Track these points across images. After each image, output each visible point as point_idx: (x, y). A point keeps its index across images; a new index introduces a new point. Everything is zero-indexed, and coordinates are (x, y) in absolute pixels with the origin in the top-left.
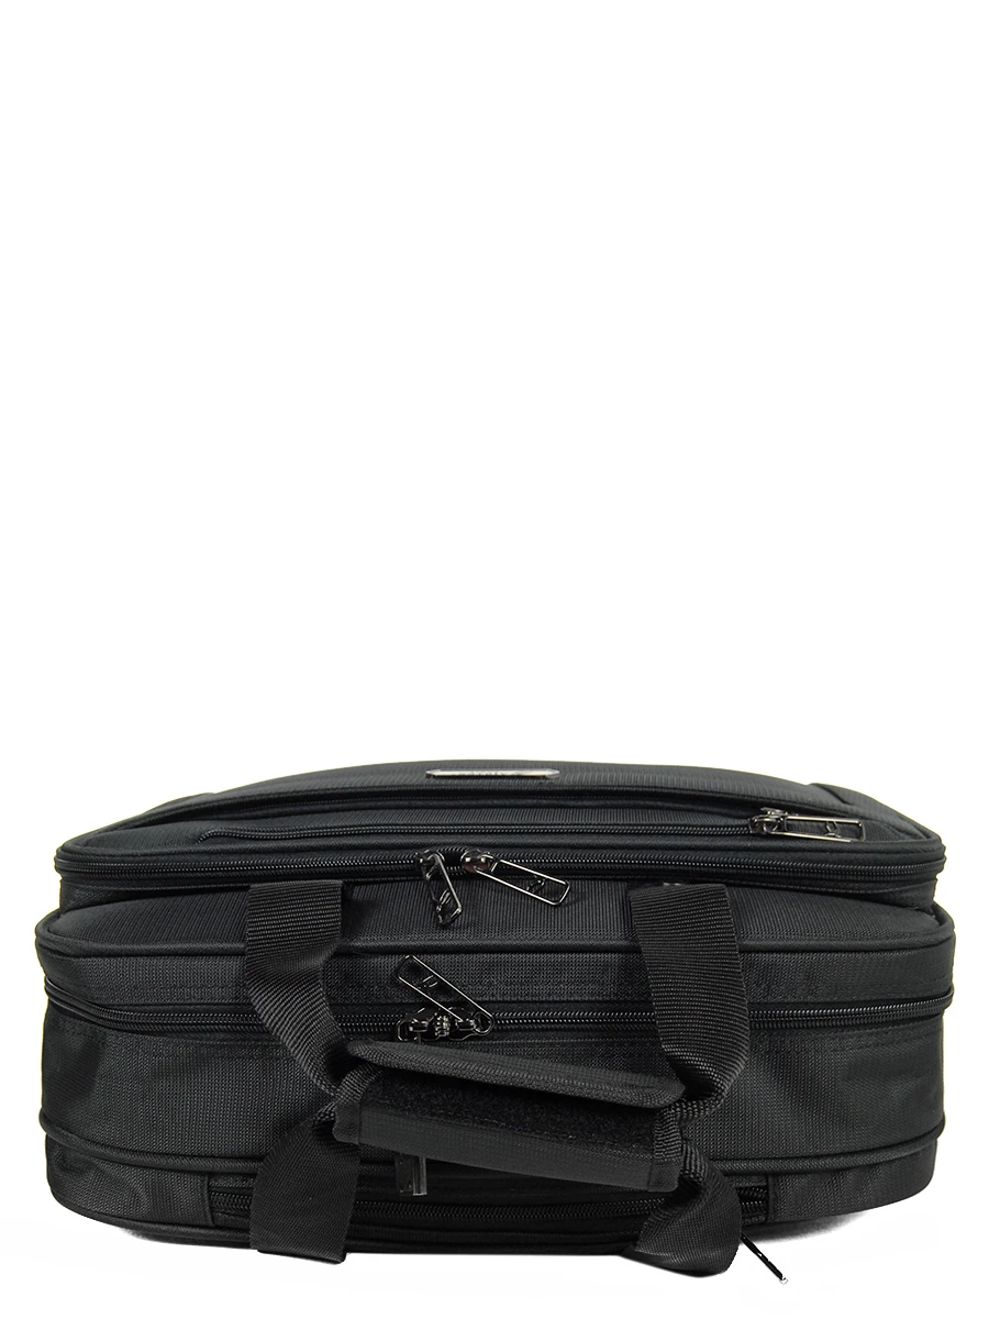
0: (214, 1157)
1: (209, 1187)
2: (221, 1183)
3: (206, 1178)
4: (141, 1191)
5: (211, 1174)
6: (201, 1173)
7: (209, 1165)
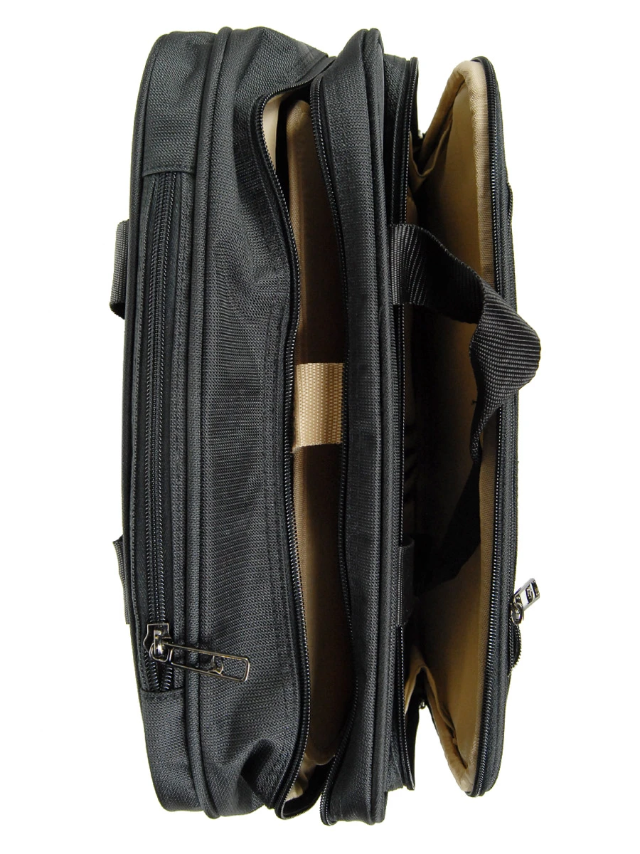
1: (181, 172)
2: (186, 185)
3: (189, 170)
5: (194, 175)
6: (194, 168)
7: (203, 175)
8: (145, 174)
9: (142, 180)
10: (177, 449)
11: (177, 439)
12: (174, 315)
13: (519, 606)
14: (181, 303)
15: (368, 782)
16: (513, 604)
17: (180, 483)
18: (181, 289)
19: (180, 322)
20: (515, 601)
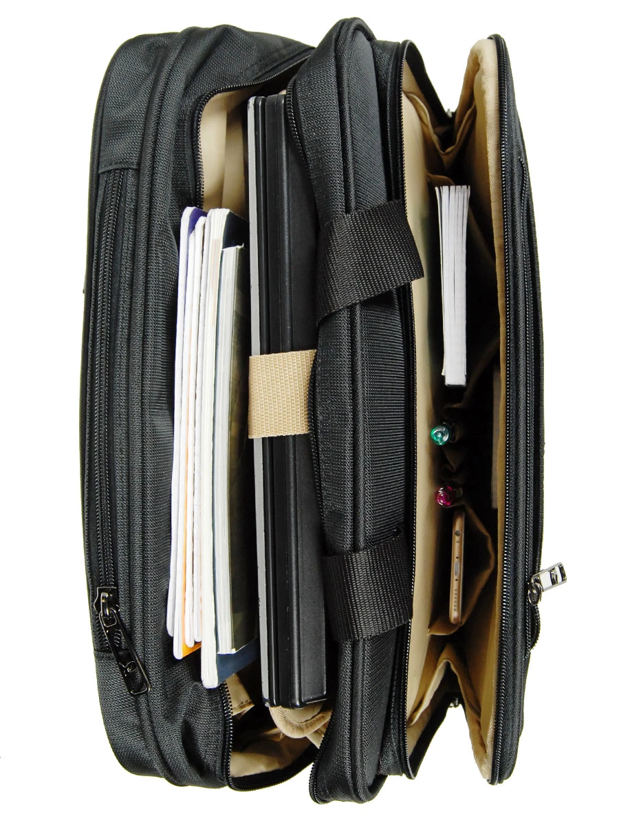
0: (152, 176)
1: (127, 169)
2: (131, 180)
3: (135, 167)
4: (128, 110)
5: (138, 171)
6: (139, 164)
7: (146, 171)
8: (100, 172)
9: (98, 176)
10: (120, 424)
11: (120, 415)
12: (118, 301)
13: (536, 586)
14: (124, 289)
15: (347, 755)
16: (531, 584)
17: (123, 456)
18: (125, 277)
19: (123, 307)
20: (532, 581)
